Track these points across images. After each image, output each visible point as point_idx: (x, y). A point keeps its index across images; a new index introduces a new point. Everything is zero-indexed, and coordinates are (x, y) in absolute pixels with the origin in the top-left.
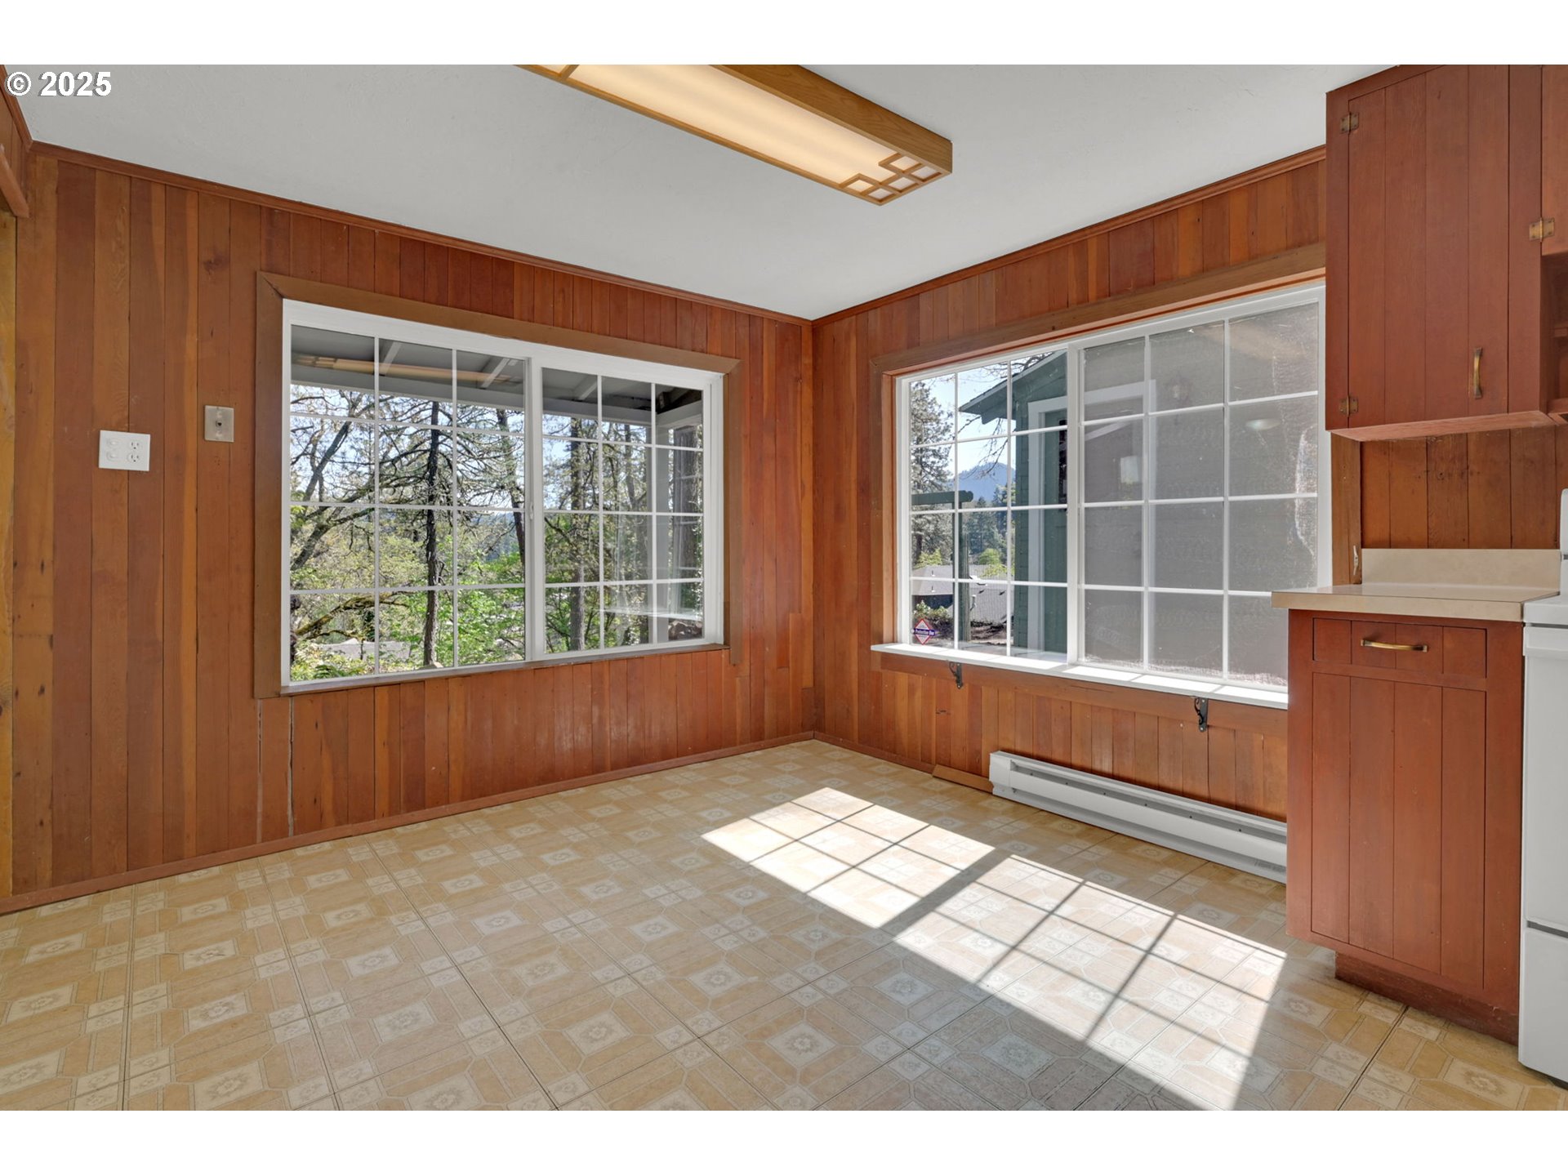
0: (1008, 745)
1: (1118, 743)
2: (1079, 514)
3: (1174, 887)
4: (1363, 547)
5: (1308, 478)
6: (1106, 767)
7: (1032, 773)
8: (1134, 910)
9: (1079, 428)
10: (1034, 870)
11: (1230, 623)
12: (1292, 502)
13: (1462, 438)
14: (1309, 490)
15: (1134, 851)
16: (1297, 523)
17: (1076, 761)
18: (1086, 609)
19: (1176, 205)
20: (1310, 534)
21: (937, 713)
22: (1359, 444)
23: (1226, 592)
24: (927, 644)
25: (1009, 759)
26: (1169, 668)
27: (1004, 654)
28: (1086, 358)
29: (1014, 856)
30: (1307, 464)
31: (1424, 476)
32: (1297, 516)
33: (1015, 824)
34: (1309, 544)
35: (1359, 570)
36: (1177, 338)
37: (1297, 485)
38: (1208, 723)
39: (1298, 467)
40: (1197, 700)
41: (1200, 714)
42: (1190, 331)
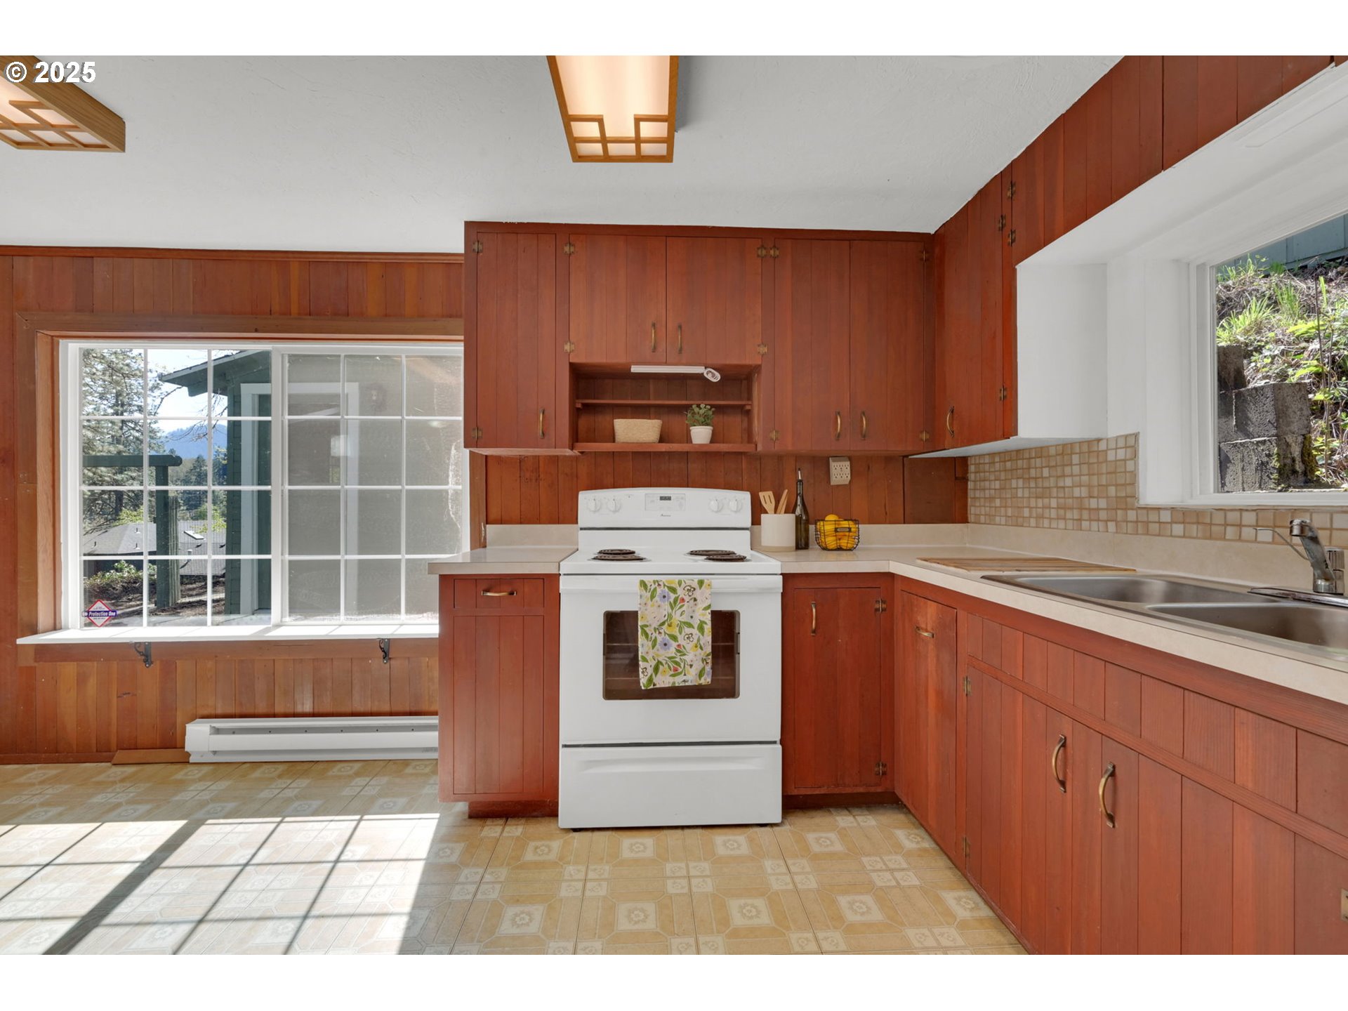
0: (206, 712)
1: (318, 687)
2: (282, 496)
3: (361, 793)
4: (487, 523)
5: (456, 476)
6: (308, 708)
7: (234, 731)
8: (328, 827)
9: (282, 421)
10: (229, 828)
11: (406, 578)
12: (447, 491)
13: (537, 458)
14: (457, 484)
15: (330, 773)
16: (450, 506)
17: (278, 709)
18: (290, 577)
19: (367, 259)
20: (457, 513)
21: (118, 697)
22: (484, 457)
23: (403, 556)
24: (106, 626)
25: (208, 725)
26: (361, 617)
27: (204, 624)
28: (289, 362)
29: (210, 821)
30: (456, 466)
31: (519, 479)
32: (450, 501)
33: (213, 787)
34: (457, 521)
35: (485, 538)
36: (368, 362)
37: (450, 480)
38: (390, 657)
39: (450, 468)
40: (382, 641)
41: (384, 651)
42: (378, 358)
